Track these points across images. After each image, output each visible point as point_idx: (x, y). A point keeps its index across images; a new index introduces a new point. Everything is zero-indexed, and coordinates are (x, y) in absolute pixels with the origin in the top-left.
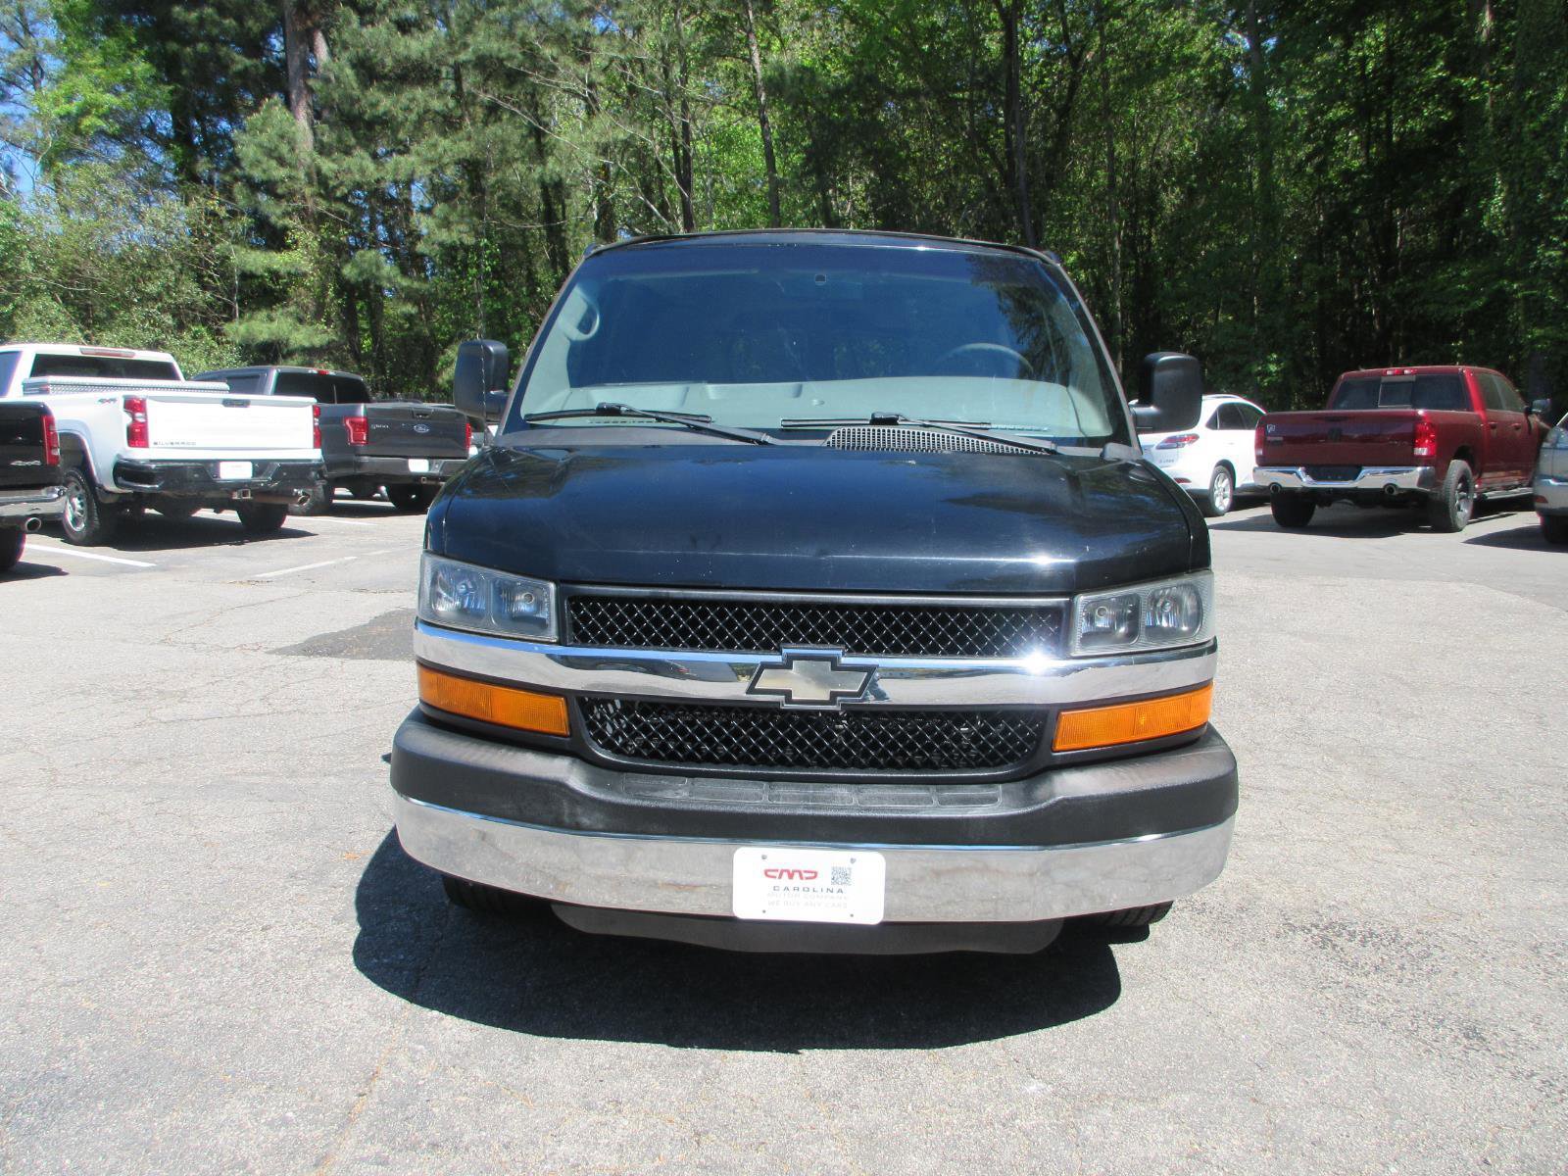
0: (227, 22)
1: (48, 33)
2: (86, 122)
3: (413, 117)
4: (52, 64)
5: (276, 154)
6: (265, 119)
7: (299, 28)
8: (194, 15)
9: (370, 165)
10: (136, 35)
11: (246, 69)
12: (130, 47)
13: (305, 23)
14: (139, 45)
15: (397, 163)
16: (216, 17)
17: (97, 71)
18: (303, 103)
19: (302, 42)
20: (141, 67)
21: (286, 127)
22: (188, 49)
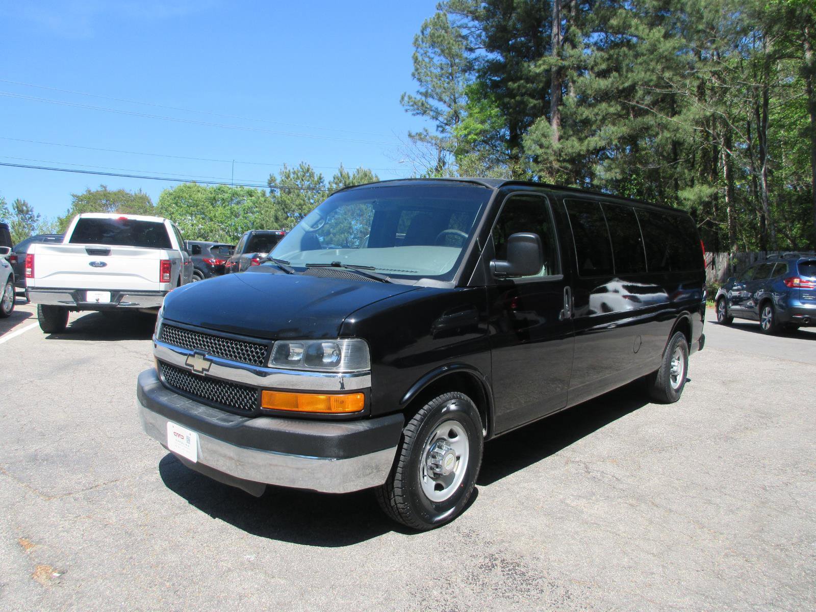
0: (528, 85)
1: (463, 101)
2: (470, 137)
3: (600, 118)
4: (463, 114)
5: (539, 143)
6: (537, 127)
7: (556, 83)
8: (516, 85)
9: (576, 143)
10: (495, 97)
11: (535, 105)
12: (493, 102)
13: (558, 80)
14: (496, 101)
15: (589, 141)
16: (525, 84)
17: (476, 115)
18: (556, 117)
19: (558, 89)
20: (495, 111)
21: (545, 130)
22: (512, 100)
